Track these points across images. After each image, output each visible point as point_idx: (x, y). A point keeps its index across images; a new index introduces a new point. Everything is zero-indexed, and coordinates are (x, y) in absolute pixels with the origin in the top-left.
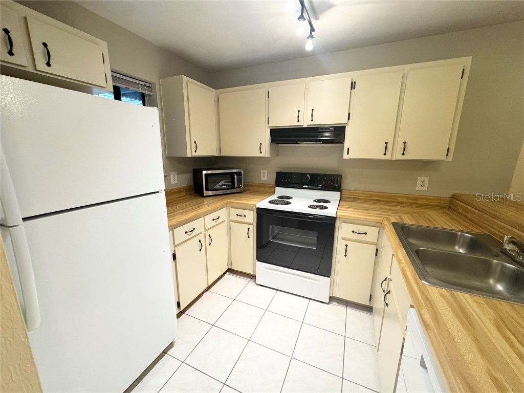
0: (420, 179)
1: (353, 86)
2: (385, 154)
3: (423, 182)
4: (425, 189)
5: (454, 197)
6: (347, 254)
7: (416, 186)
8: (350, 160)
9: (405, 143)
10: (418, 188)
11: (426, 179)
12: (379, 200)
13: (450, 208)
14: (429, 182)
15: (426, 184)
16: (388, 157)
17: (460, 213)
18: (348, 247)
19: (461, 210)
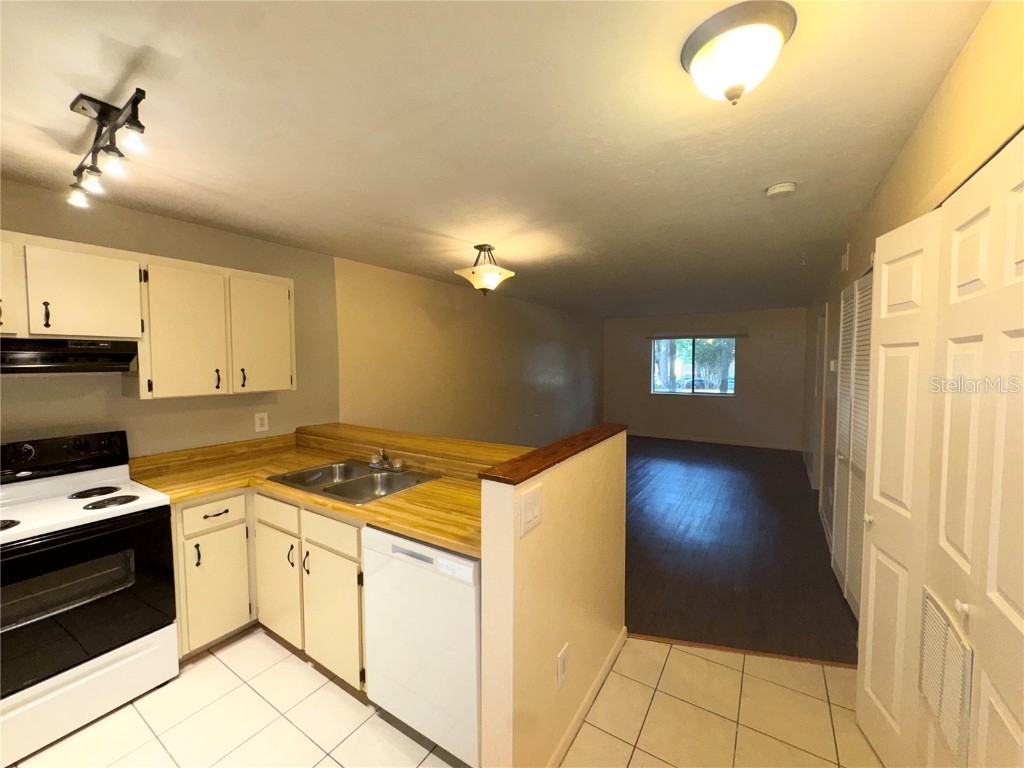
0: (257, 417)
1: (144, 276)
2: (218, 387)
3: (262, 420)
4: (266, 428)
5: (299, 431)
6: (202, 561)
7: (254, 427)
8: (155, 400)
9: (243, 370)
10: (258, 429)
11: (265, 415)
12: (207, 460)
13: (297, 445)
14: (269, 418)
15: (266, 421)
16: (222, 391)
17: (314, 448)
18: (200, 548)
19: (313, 444)
